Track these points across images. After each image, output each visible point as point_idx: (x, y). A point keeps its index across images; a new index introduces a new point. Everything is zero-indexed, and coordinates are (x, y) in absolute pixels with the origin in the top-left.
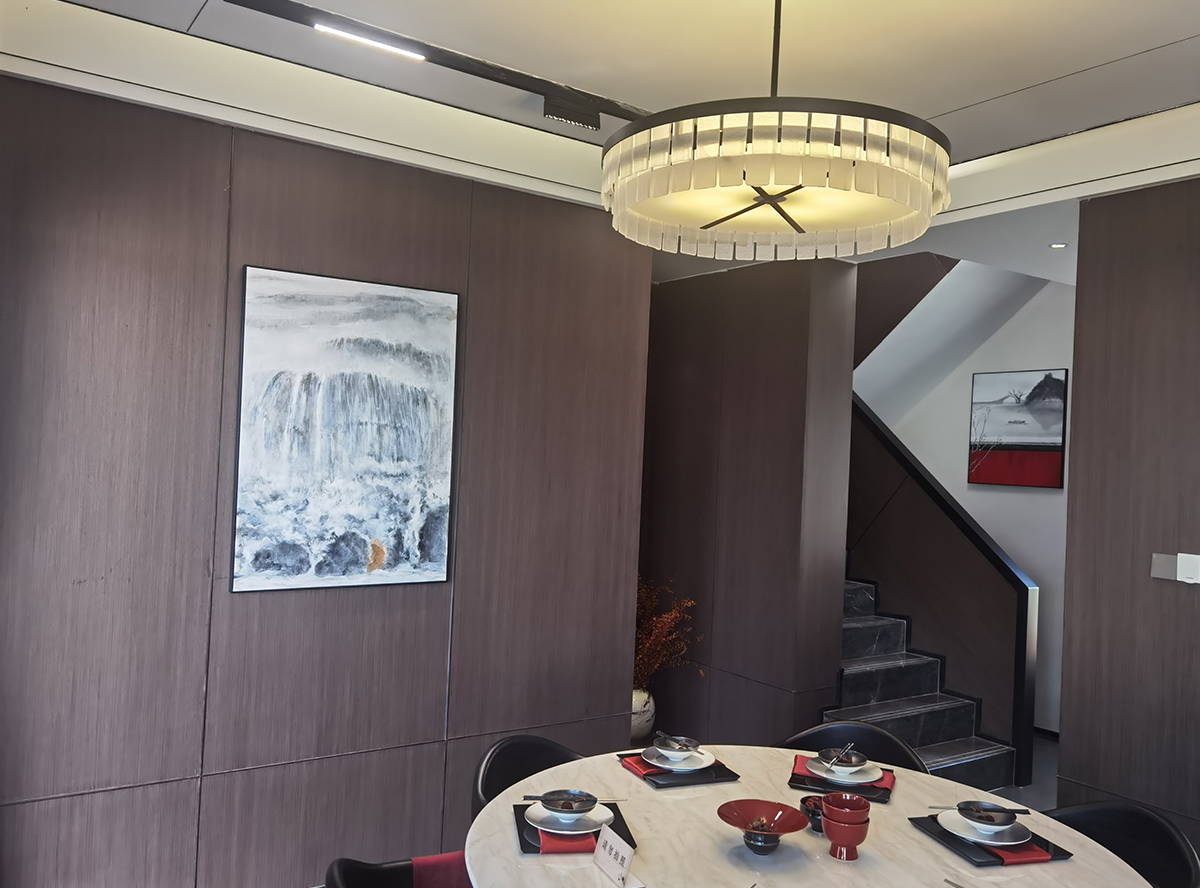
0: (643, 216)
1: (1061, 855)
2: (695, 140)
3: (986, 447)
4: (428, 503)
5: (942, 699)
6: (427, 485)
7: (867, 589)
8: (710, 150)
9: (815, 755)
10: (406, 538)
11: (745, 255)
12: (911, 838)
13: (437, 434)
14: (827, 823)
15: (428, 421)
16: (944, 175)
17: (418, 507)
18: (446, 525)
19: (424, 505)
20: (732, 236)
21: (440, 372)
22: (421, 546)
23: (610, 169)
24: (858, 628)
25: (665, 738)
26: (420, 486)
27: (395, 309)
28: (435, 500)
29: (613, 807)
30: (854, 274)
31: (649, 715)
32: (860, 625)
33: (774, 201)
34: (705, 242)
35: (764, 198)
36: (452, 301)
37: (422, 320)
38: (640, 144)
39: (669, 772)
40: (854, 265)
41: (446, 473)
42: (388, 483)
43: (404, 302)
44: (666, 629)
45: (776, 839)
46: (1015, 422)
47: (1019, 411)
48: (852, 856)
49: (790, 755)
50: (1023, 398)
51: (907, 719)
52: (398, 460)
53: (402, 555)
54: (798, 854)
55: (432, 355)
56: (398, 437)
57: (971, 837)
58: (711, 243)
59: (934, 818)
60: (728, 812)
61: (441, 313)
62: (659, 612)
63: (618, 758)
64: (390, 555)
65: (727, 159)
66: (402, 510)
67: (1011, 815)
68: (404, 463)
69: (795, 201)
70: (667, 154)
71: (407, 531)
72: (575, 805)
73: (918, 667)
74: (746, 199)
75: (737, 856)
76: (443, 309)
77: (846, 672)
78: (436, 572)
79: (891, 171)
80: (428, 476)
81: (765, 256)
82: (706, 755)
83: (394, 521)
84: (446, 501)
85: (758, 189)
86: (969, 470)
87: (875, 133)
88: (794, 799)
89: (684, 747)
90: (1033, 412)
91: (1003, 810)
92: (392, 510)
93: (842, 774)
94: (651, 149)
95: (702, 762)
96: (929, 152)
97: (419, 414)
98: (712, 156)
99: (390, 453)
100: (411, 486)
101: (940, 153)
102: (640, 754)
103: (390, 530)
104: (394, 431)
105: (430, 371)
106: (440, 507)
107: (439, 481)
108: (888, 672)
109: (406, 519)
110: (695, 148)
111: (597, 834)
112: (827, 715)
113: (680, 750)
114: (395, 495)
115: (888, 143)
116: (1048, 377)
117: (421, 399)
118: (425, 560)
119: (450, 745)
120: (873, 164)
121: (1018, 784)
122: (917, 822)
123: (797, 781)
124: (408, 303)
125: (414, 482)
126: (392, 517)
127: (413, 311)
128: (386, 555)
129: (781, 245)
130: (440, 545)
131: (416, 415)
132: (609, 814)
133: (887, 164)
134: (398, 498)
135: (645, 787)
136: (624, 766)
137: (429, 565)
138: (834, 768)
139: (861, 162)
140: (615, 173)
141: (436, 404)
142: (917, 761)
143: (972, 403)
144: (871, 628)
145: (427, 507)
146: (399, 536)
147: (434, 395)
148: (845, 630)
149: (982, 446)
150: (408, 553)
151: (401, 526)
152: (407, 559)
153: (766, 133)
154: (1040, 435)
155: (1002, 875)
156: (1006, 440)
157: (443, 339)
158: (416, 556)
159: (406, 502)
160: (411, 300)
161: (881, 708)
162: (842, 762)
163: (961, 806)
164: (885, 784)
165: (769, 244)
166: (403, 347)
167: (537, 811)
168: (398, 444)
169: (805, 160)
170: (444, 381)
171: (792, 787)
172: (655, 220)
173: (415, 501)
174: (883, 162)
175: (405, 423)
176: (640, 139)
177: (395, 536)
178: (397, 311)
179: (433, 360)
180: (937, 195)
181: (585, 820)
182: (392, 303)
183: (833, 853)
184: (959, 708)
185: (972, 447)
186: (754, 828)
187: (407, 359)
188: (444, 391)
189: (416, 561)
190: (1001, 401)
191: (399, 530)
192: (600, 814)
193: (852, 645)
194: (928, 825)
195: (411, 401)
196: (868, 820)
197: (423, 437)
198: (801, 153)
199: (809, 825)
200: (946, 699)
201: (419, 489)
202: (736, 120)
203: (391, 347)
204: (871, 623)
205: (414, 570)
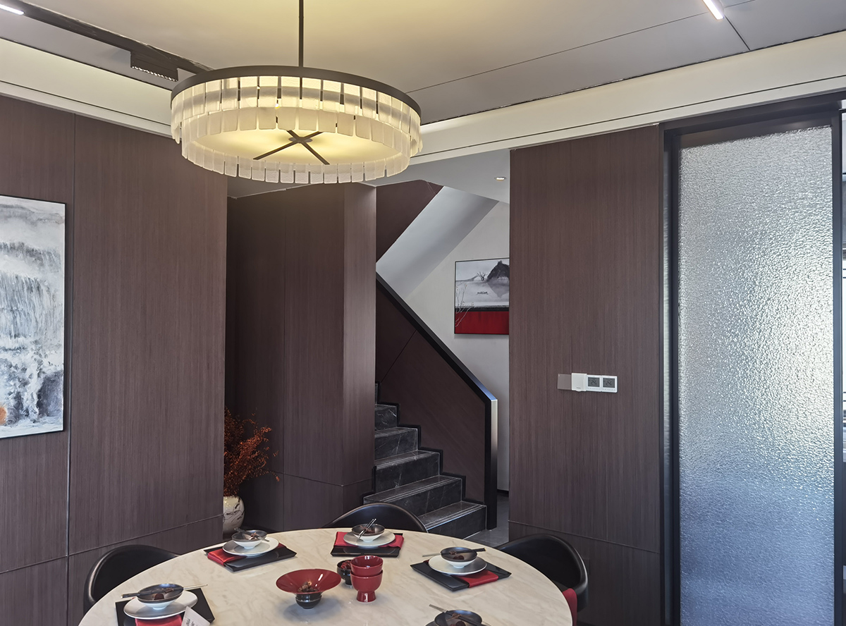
0: (208, 149)
1: (503, 574)
2: (239, 94)
3: (464, 310)
4: (44, 370)
5: (442, 479)
6: (43, 356)
7: (392, 409)
8: (250, 102)
9: (350, 530)
10: (25, 399)
11: (287, 179)
12: (411, 579)
13: (51, 314)
14: (354, 579)
15: (41, 304)
16: (418, 130)
17: (35, 373)
18: (62, 386)
19: (40, 372)
20: (278, 165)
21: (51, 265)
22: (39, 405)
23: (176, 112)
24: (385, 437)
25: (241, 533)
26: (37, 357)
27: (8, 215)
28: (50, 367)
29: (198, 592)
30: (374, 194)
31: (239, 514)
32: (387, 435)
33: (305, 141)
34: (257, 169)
35: (295, 139)
36: (60, 209)
37: (34, 224)
38: (198, 93)
39: (244, 557)
40: (374, 188)
41: (60, 345)
42: (8, 356)
43: (16, 210)
44: (250, 450)
45: (319, 595)
46: (481, 293)
47: (483, 286)
48: (372, 598)
49: (333, 532)
50: (486, 277)
51: (418, 495)
52: (15, 336)
53: (22, 412)
54: (336, 603)
55: (44, 251)
56: (15, 318)
57: (450, 572)
58: (262, 170)
59: (427, 562)
60: (283, 583)
61: (51, 218)
62: (244, 438)
63: (205, 553)
64: (11, 413)
65: (264, 109)
66: (21, 377)
67: (474, 553)
68: (21, 339)
69: (319, 142)
70: (218, 102)
71: (26, 393)
72: (166, 596)
73: (425, 459)
74: (283, 139)
75: (291, 613)
76: (52, 215)
77: (378, 468)
78: (53, 424)
79: (380, 124)
80: (44, 348)
81: (302, 180)
82: (272, 541)
83: (14, 387)
84: (61, 368)
85: (290, 132)
86: (455, 325)
87: (368, 97)
88: (332, 564)
89: (255, 538)
90: (492, 286)
91: (469, 551)
92: (12, 377)
93: (368, 542)
94: (208, 98)
95: (269, 546)
96: (405, 112)
97: (34, 299)
98: (251, 106)
99: (7, 331)
100: (28, 358)
101: (413, 114)
102: (221, 547)
103: (10, 394)
104: (11, 313)
105: (42, 265)
106: (55, 373)
107: (53, 352)
108: (407, 464)
109: (25, 384)
110: (239, 100)
111: (182, 615)
112: (366, 499)
113: (252, 540)
114: (14, 365)
115: (377, 105)
116: (500, 263)
117: (35, 287)
118: (43, 415)
119: (72, 560)
120: (367, 119)
121: (489, 529)
122: (417, 567)
123: (337, 551)
124: (20, 211)
125: (31, 353)
126: (12, 383)
127: (25, 217)
128: (7, 414)
129: (313, 173)
130: (56, 402)
131: (30, 300)
132: (194, 597)
133: (377, 119)
134: (16, 367)
135: (225, 572)
136: (209, 558)
137: (47, 419)
138: (362, 538)
139: (359, 116)
140: (180, 115)
141: (48, 290)
142: (420, 526)
143: (455, 281)
144: (394, 436)
145: (44, 373)
146: (18, 398)
147: (46, 284)
148: (377, 439)
149: (462, 309)
150: (27, 411)
151: (19, 390)
152: (27, 416)
153: (291, 92)
154: (496, 301)
155: (469, 594)
156: (477, 304)
157: (53, 239)
158: (35, 413)
159: (24, 370)
160: (22, 208)
161: (402, 490)
162: (367, 533)
163: (443, 552)
164: (396, 544)
165: (304, 172)
166: (17, 245)
167: (135, 605)
168: (15, 324)
169: (320, 113)
170: (55, 272)
171: (334, 555)
172: (217, 152)
173: (33, 369)
174: (374, 117)
175: (20, 307)
176: (197, 90)
177: (15, 398)
178: (10, 217)
179: (44, 255)
180: (413, 143)
181: (174, 606)
182: (5, 209)
183: (360, 598)
184: (452, 484)
185: (456, 310)
186: (303, 591)
187: (21, 255)
188: (56, 280)
189: (35, 417)
190: (473, 279)
191: (18, 393)
192: (187, 598)
193: (382, 448)
194: (423, 568)
195: (25, 289)
196: (382, 572)
197: (38, 317)
198: (317, 108)
199: (343, 581)
200: (443, 479)
201: (35, 360)
202: (269, 81)
203: (5, 246)
204: (395, 433)
205: (34, 424)
